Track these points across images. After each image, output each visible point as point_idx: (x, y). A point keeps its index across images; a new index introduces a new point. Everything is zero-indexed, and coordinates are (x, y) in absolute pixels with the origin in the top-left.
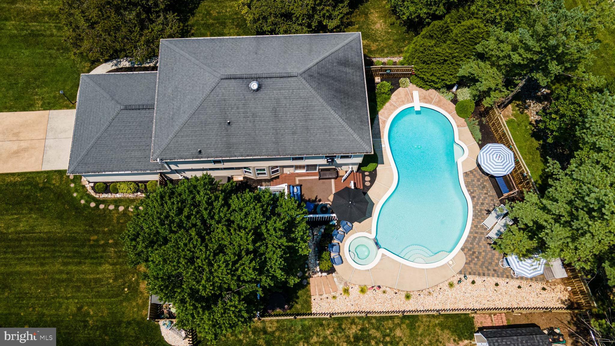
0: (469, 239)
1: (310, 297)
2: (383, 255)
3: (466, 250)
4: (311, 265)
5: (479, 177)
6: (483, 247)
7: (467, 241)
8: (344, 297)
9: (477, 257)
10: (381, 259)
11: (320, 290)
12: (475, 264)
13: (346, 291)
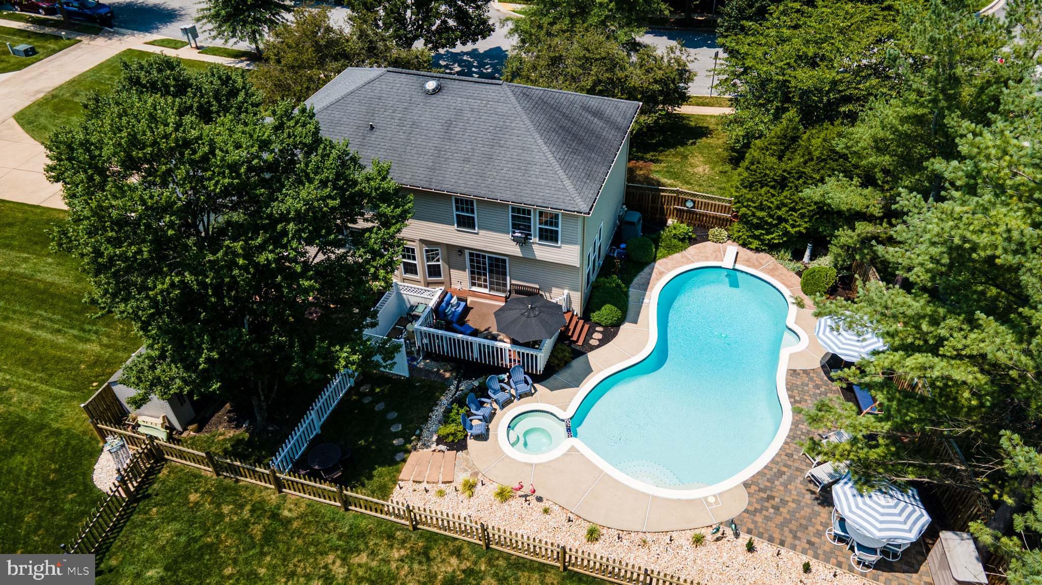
0: (766, 471)
1: (395, 482)
2: (573, 449)
3: (754, 488)
4: (425, 433)
5: (819, 382)
6: (794, 493)
7: (761, 474)
8: (460, 498)
9: (776, 508)
10: (565, 455)
11: (420, 473)
12: (767, 519)
13: (470, 487)
